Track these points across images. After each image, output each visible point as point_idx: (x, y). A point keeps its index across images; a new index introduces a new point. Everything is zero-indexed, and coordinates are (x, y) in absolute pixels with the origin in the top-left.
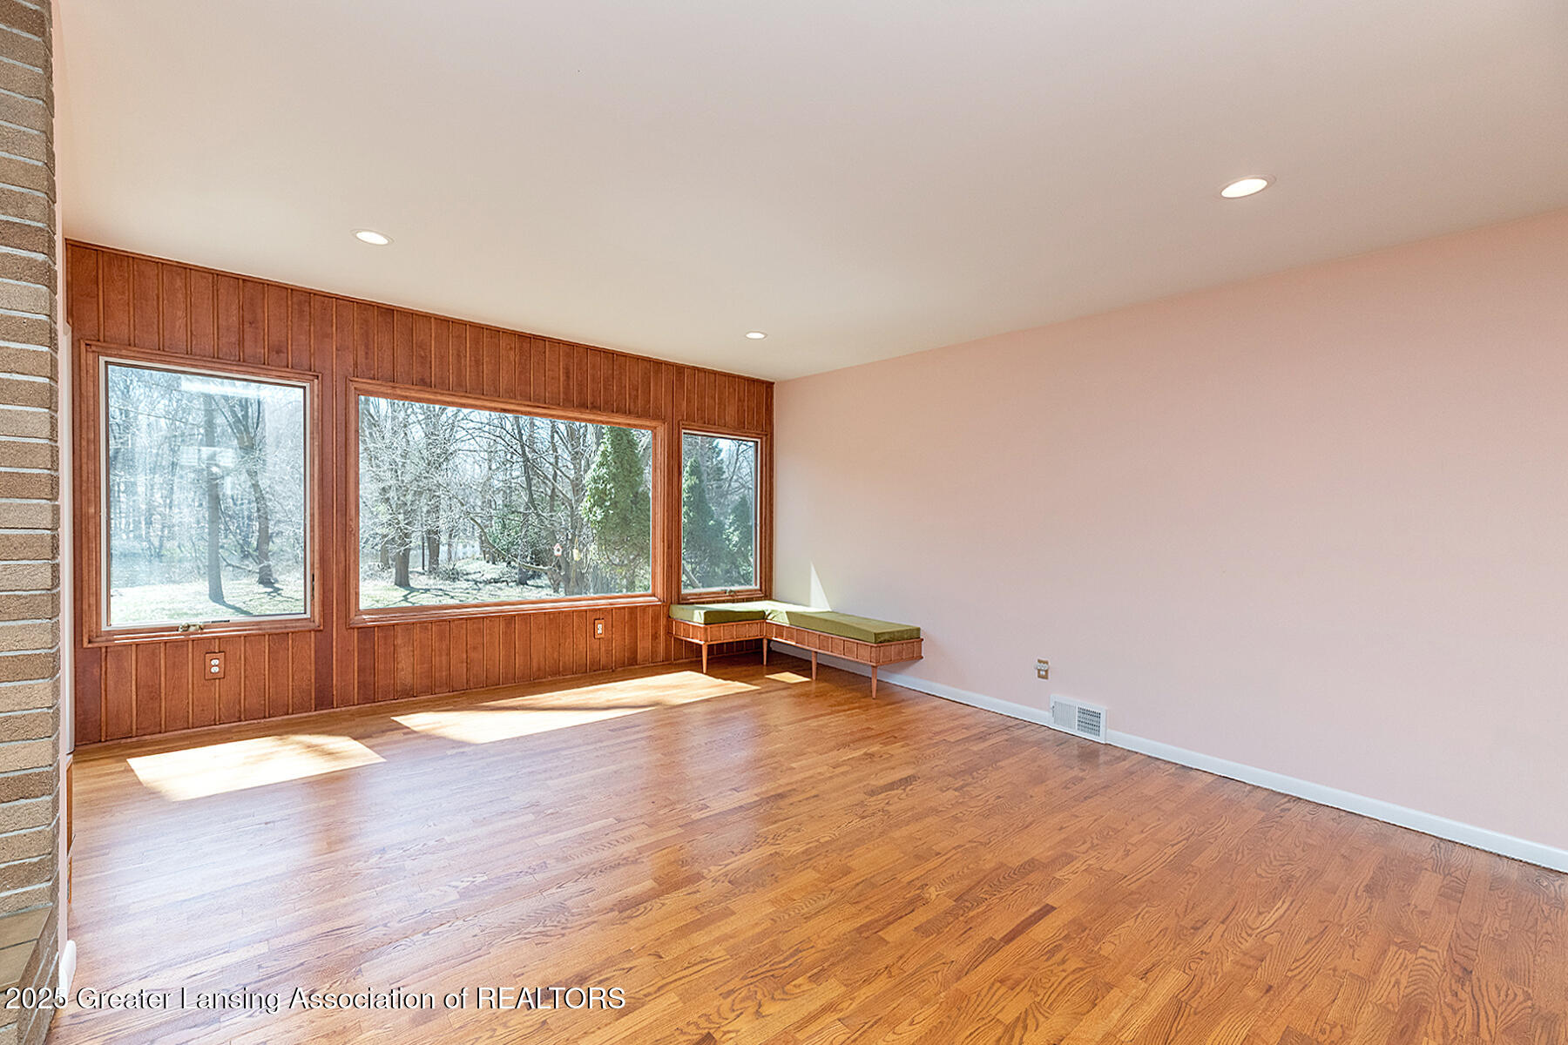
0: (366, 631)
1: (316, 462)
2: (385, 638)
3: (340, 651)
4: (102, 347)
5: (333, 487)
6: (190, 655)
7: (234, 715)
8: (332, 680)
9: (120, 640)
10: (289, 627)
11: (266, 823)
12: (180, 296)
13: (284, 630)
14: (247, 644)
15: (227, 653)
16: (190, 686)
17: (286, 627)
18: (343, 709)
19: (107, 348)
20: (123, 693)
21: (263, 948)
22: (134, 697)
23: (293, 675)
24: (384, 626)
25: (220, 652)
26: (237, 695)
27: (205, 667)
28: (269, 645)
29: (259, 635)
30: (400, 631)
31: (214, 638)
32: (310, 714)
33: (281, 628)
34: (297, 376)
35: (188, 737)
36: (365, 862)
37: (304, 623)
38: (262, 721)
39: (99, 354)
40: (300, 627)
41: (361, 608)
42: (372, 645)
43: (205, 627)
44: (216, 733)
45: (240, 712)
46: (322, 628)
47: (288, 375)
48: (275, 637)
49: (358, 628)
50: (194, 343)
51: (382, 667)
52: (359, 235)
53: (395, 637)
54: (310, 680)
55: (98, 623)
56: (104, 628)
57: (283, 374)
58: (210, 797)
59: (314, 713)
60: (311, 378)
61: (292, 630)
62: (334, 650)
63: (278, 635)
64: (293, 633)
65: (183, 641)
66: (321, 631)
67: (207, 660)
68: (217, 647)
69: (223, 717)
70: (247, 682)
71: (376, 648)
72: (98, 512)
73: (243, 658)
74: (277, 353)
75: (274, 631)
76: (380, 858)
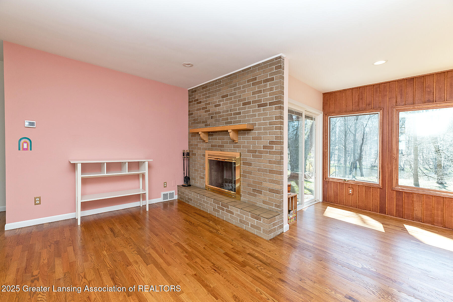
0: (399, 193)
1: (381, 136)
2: (408, 197)
3: (389, 196)
4: (329, 114)
5: (387, 143)
6: (345, 187)
7: (355, 206)
8: (386, 206)
9: (331, 180)
10: (371, 185)
11: (337, 228)
12: (344, 97)
13: (369, 186)
14: (359, 188)
15: (354, 188)
16: (345, 195)
17: (370, 185)
18: (389, 216)
19: (330, 114)
20: (331, 193)
21: (312, 245)
22: (333, 194)
23: (372, 200)
24: (406, 192)
25: (352, 188)
26: (356, 201)
27: (348, 191)
28: (365, 189)
29: (362, 186)
30: (415, 196)
31: (351, 184)
32: (378, 213)
33: (369, 185)
34: (375, 110)
35: (343, 207)
36: (347, 246)
37: (377, 185)
38: (363, 210)
39: (328, 116)
40: (375, 186)
41: (399, 184)
42: (402, 198)
43: (349, 181)
44: (350, 208)
45: (357, 205)
46: (382, 188)
47: (372, 111)
48: (367, 187)
49: (396, 191)
50: (347, 108)
51: (406, 206)
52: (375, 64)
53: (413, 197)
54: (378, 203)
55: (327, 176)
56: (328, 177)
57: (371, 111)
58: (333, 218)
59: (379, 214)
60: (380, 110)
61: (372, 186)
62: (387, 196)
63: (368, 187)
64: (372, 187)
65: (343, 183)
66: (381, 189)
67: (349, 189)
68: (351, 187)
69: (352, 206)
70: (359, 198)
71: (404, 199)
72: (327, 151)
73: (358, 191)
74: (369, 105)
75: (366, 185)
76: (352, 248)
